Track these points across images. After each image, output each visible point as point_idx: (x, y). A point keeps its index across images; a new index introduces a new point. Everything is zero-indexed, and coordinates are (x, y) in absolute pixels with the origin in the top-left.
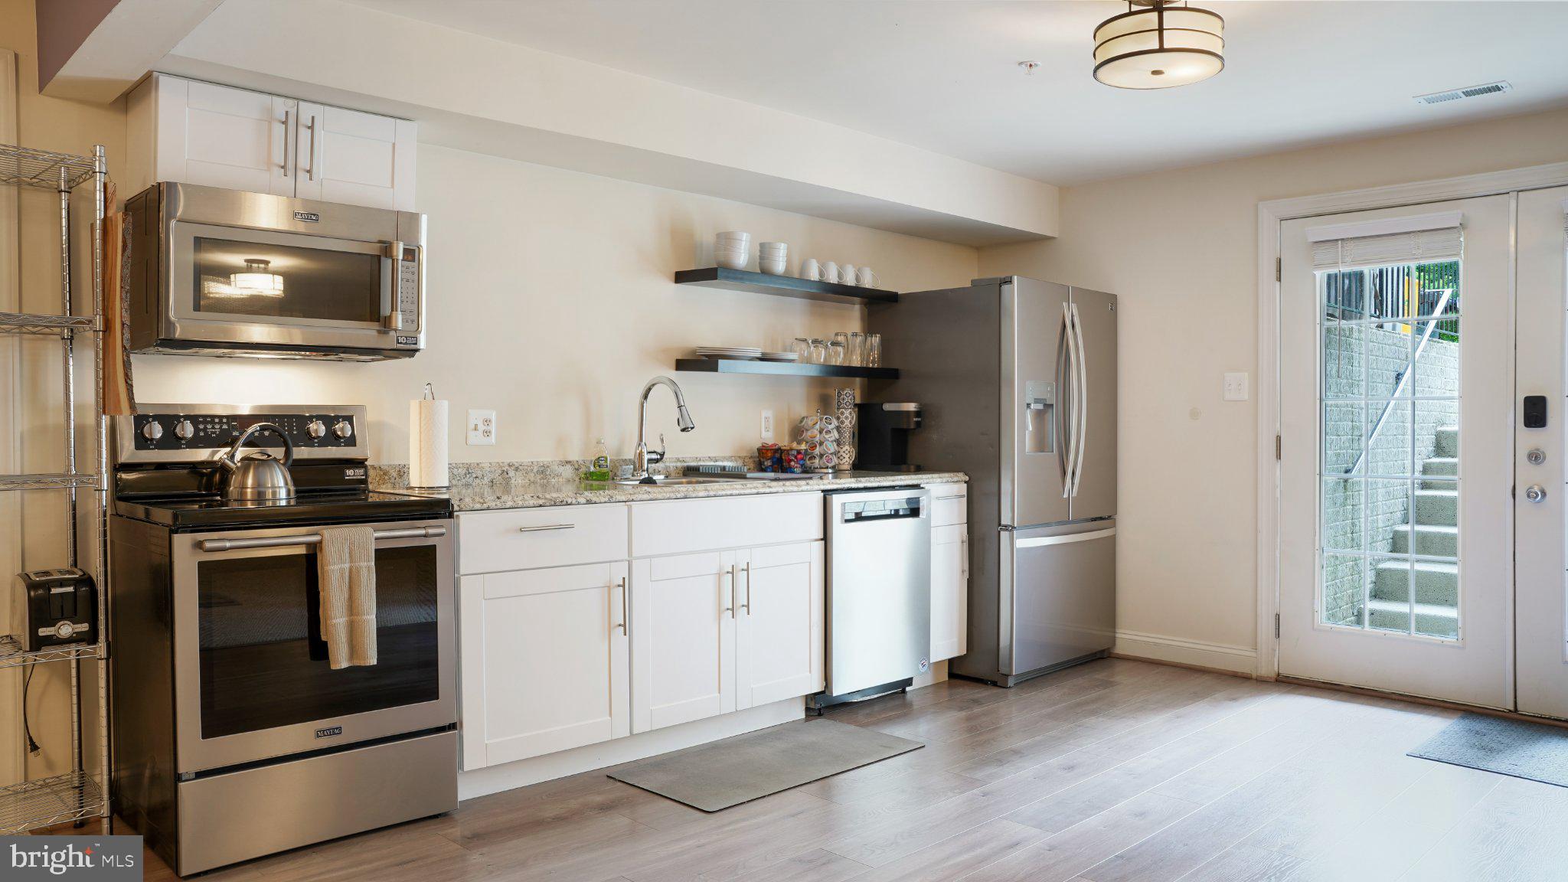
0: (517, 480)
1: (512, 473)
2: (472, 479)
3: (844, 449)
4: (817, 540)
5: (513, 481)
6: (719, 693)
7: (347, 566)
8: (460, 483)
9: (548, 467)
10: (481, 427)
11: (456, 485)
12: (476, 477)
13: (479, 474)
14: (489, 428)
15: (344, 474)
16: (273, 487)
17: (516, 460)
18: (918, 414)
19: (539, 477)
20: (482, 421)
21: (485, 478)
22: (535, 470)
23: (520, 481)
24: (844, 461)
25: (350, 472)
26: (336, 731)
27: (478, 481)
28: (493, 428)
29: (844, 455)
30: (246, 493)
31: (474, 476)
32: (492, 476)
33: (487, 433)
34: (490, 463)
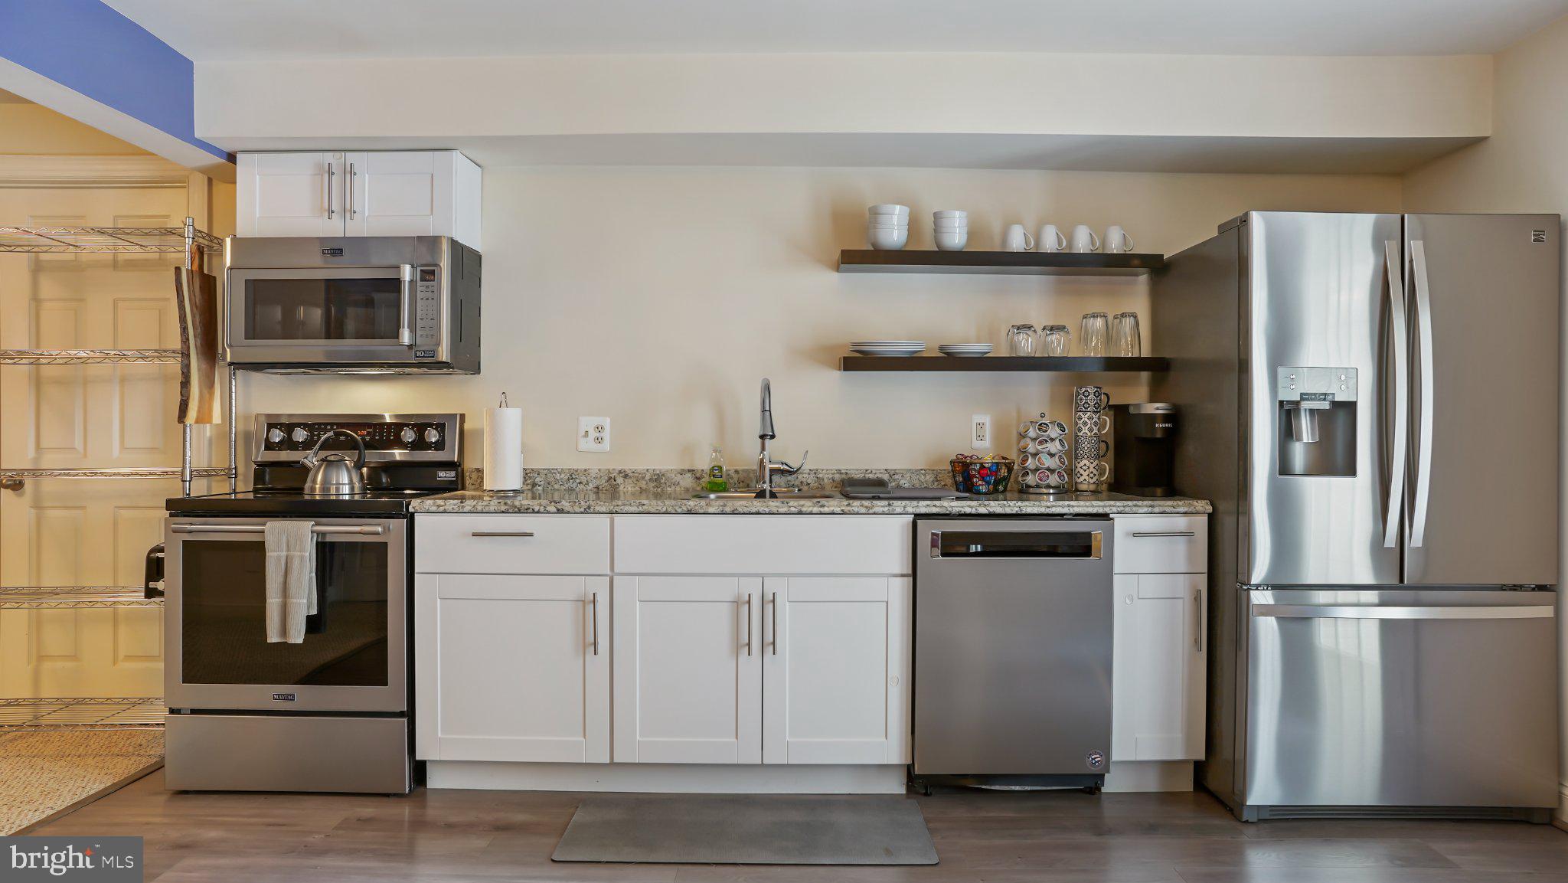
0: (626, 487)
1: (620, 480)
2: (575, 484)
3: (1082, 464)
4: (903, 576)
5: (621, 488)
6: (737, 738)
7: (284, 554)
8: (563, 488)
9: (663, 475)
10: (593, 434)
11: (558, 490)
12: (580, 483)
13: (584, 479)
14: (602, 434)
15: (436, 475)
16: (338, 484)
17: (628, 466)
18: (1166, 418)
19: (652, 485)
20: (593, 428)
21: (590, 484)
22: (647, 478)
23: (630, 489)
24: (1082, 479)
25: (441, 474)
26: (289, 697)
27: (581, 487)
28: (606, 435)
29: (1082, 471)
30: (315, 489)
31: (578, 481)
32: (598, 482)
33: (599, 440)
34: (599, 470)
